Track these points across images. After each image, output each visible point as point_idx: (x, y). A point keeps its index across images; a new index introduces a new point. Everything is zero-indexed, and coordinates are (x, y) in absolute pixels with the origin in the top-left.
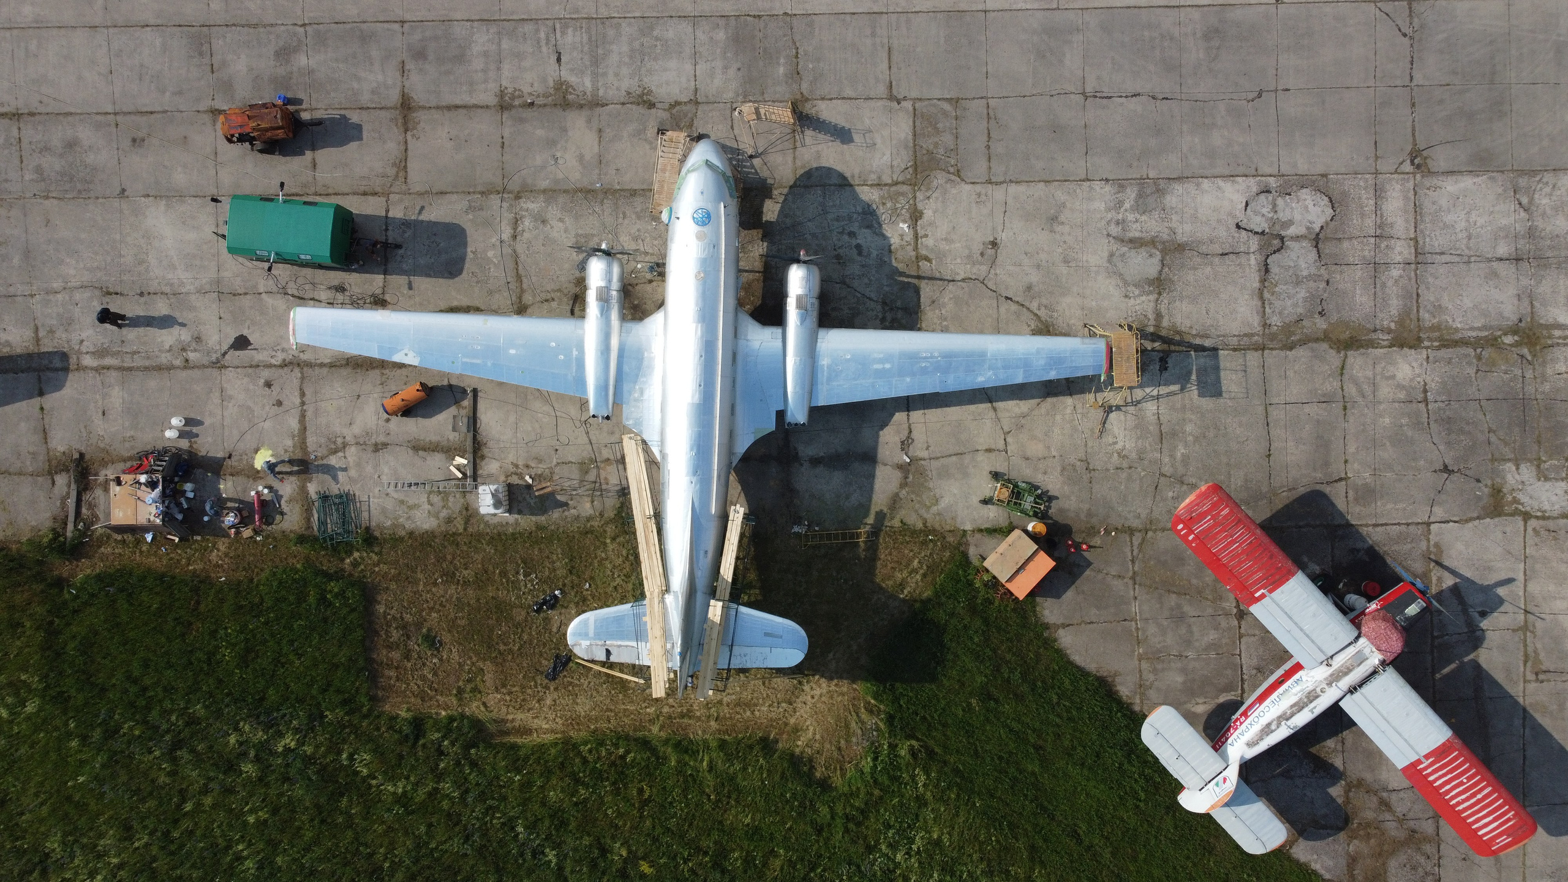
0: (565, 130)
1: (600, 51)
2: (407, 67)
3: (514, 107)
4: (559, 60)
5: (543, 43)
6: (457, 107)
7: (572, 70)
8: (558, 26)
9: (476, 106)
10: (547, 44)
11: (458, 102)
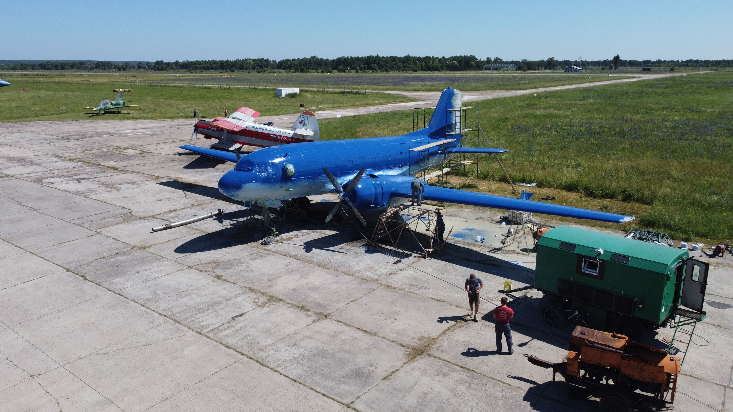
0: (294, 289)
1: (203, 306)
2: (384, 374)
3: (315, 313)
4: (241, 315)
5: (237, 328)
6: (366, 332)
7: (239, 308)
8: (206, 330)
9: (346, 324)
10: (233, 326)
11: (361, 333)
